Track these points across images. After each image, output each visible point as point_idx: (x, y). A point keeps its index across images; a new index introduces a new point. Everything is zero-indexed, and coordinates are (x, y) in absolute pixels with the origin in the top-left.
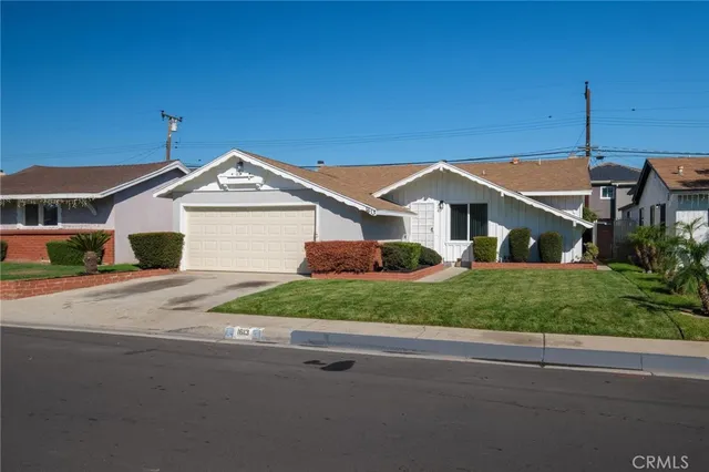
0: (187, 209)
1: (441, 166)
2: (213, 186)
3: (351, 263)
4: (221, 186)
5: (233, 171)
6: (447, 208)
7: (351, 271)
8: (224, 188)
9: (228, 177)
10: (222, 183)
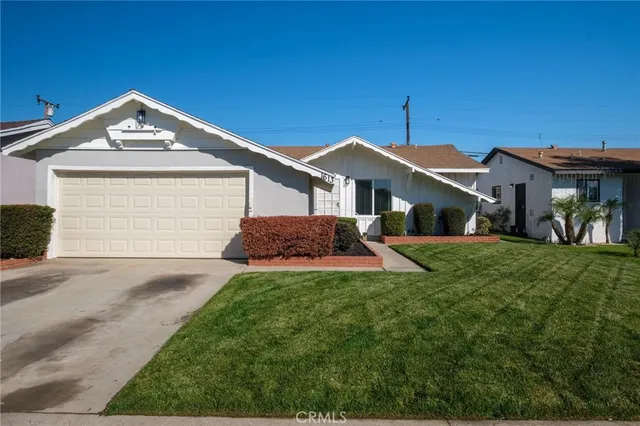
0: (59, 173)
1: (354, 140)
2: (100, 143)
3: (304, 245)
4: (112, 143)
5: (130, 123)
6: (352, 184)
7: (305, 255)
8: (117, 145)
9: (124, 131)
10: (113, 138)
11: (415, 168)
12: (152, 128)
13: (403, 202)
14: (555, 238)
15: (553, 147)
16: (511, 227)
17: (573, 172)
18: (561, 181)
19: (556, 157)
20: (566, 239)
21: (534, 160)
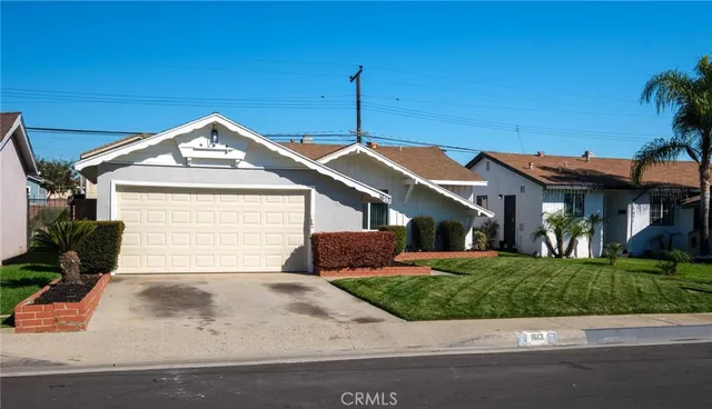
0: (120, 188)
1: (359, 148)
3: (370, 258)
4: (181, 160)
5: (203, 141)
8: (186, 162)
9: (195, 149)
10: (184, 155)
11: (418, 180)
12: (223, 147)
13: (400, 215)
14: (545, 251)
15: (539, 155)
16: (501, 242)
17: (562, 187)
18: (550, 196)
19: (545, 168)
20: (557, 251)
21: (523, 171)
